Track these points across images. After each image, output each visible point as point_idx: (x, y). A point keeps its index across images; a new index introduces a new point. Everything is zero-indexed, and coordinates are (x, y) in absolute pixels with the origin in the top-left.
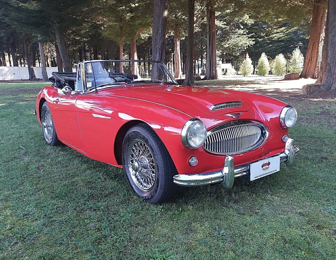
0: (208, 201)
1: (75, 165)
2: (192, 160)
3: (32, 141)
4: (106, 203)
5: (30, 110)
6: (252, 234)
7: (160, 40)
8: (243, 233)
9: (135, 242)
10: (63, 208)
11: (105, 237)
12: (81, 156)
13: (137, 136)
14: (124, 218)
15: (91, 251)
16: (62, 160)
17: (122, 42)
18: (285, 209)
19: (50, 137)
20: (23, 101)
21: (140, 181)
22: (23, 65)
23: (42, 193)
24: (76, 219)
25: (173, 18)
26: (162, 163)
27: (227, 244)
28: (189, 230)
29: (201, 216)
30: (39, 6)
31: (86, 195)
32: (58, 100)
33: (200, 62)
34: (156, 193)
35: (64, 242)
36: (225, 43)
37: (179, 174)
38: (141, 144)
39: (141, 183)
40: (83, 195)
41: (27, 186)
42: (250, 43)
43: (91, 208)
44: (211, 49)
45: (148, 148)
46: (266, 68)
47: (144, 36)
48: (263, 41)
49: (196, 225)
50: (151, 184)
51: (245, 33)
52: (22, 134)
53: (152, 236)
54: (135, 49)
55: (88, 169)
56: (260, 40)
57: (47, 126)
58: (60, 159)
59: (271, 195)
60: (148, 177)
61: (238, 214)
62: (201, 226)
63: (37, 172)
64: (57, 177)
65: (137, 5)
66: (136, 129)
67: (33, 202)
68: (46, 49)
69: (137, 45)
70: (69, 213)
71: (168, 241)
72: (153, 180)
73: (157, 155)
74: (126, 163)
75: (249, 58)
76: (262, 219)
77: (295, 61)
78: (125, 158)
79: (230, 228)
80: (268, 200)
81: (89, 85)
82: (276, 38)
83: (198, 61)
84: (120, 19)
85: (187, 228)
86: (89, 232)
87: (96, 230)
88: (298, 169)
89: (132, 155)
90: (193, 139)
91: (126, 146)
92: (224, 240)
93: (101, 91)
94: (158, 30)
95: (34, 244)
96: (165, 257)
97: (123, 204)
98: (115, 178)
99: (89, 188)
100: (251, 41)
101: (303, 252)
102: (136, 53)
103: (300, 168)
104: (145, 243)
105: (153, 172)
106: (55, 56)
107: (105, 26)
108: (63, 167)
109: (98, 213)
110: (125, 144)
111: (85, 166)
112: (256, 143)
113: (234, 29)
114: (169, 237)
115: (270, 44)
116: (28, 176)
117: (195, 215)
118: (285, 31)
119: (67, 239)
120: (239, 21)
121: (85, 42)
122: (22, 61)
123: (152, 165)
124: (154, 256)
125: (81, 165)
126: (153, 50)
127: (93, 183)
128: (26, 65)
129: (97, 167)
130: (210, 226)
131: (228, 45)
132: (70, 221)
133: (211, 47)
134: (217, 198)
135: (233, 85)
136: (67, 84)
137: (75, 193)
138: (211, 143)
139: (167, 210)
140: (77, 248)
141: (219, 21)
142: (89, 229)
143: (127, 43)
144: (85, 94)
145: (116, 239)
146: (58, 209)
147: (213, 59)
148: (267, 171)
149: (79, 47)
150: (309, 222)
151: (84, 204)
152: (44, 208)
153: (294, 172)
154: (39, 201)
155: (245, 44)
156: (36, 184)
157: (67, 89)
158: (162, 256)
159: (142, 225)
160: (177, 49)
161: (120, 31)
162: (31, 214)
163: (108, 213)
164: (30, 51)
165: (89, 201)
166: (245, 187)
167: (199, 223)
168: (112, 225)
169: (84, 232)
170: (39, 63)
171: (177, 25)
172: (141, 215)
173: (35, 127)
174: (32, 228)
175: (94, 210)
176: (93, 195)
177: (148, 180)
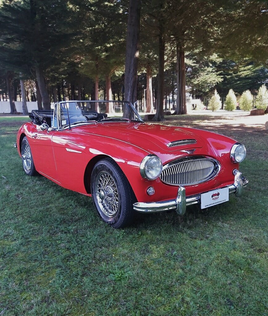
0: (165, 226)
1: (50, 193)
2: (150, 190)
3: (13, 171)
4: (76, 227)
5: (11, 143)
6: (201, 255)
7: (132, 78)
8: (192, 254)
9: (99, 260)
10: (38, 231)
11: (74, 255)
12: (55, 185)
13: (104, 169)
14: (90, 240)
15: (60, 267)
16: (39, 189)
17: (97, 78)
18: (233, 235)
19: (28, 168)
20: (5, 134)
21: (105, 208)
22: (5, 100)
23: (20, 217)
24: (49, 240)
25: (146, 57)
26: (124, 192)
27: (178, 263)
28: (146, 251)
29: (158, 239)
30: (21, 46)
31: (58, 219)
32: (36, 136)
33: (171, 98)
34: (119, 219)
35: (38, 259)
36: (195, 80)
37: (138, 202)
38: (107, 176)
39: (107, 210)
40: (56, 220)
41: (8, 211)
42: (219, 80)
43: (62, 231)
44: (180, 86)
45: (112, 179)
46: (233, 104)
47: (119, 73)
48: (231, 78)
49: (153, 247)
50: (115, 211)
51: (214, 71)
52: (4, 165)
53: (113, 255)
54: (110, 85)
55: (62, 197)
56: (228, 77)
57: (26, 158)
58: (37, 188)
59: (222, 222)
60: (112, 204)
61: (190, 238)
62: (157, 248)
63: (16, 199)
64: (34, 204)
65: (111, 45)
66: (102, 163)
67: (12, 225)
68: (26, 85)
69: (111, 82)
70: (43, 235)
71: (127, 260)
72: (117, 207)
73: (120, 186)
74: (94, 192)
75: (218, 94)
76: (211, 243)
77: (261, 97)
78: (93, 187)
79: (181, 249)
80: (218, 226)
81: (64, 123)
82: (243, 75)
83: (169, 97)
84: (96, 58)
85: (144, 250)
86: (60, 251)
87: (65, 249)
88: (249, 199)
89: (100, 185)
90: (150, 172)
91: (95, 177)
92: (175, 260)
93: (74, 128)
94: (130, 70)
95: (13, 260)
96: (123, 272)
97: (90, 228)
98: (85, 205)
99: (61, 214)
100: (220, 78)
101: (243, 271)
102: (111, 89)
103: (251, 198)
104: (107, 261)
105: (117, 200)
106: (35, 92)
107: (82, 64)
108: (39, 195)
109: (68, 235)
110: (94, 175)
111: (59, 194)
112: (209, 176)
113: (203, 67)
114: (128, 257)
115: (238, 80)
116: (8, 203)
117: (152, 239)
118: (252, 69)
119: (41, 256)
120: (208, 59)
121: (63, 79)
122: (5, 96)
123: (116, 194)
124: (114, 271)
125: (56, 194)
126: (125, 88)
127: (65, 210)
128: (8, 99)
129: (69, 195)
130: (164, 248)
131: (198, 82)
132: (44, 241)
133: (180, 84)
134: (173, 224)
135: (200, 120)
136: (45, 121)
137: (49, 218)
138: (167, 176)
139: (128, 233)
140: (48, 264)
141: (189, 60)
142: (60, 248)
143: (102, 80)
144: (60, 131)
145: (83, 257)
146: (34, 231)
147: (183, 96)
148: (217, 201)
149: (57, 83)
150: (252, 247)
151: (57, 228)
152: (22, 230)
153: (246, 202)
154: (17, 224)
155: (213, 81)
156: (16, 210)
157: (45, 126)
158: (120, 272)
159: (106, 246)
160: (149, 86)
161: (96, 69)
162: (10, 236)
163: (77, 236)
164: (12, 87)
165: (61, 225)
166: (199, 215)
167: (155, 245)
168: (80, 245)
169: (55, 251)
170: (20, 97)
171: (149, 64)
172: (105, 238)
173: (15, 158)
174: (11, 247)
175: (65, 233)
176: (64, 219)
177: (112, 207)
